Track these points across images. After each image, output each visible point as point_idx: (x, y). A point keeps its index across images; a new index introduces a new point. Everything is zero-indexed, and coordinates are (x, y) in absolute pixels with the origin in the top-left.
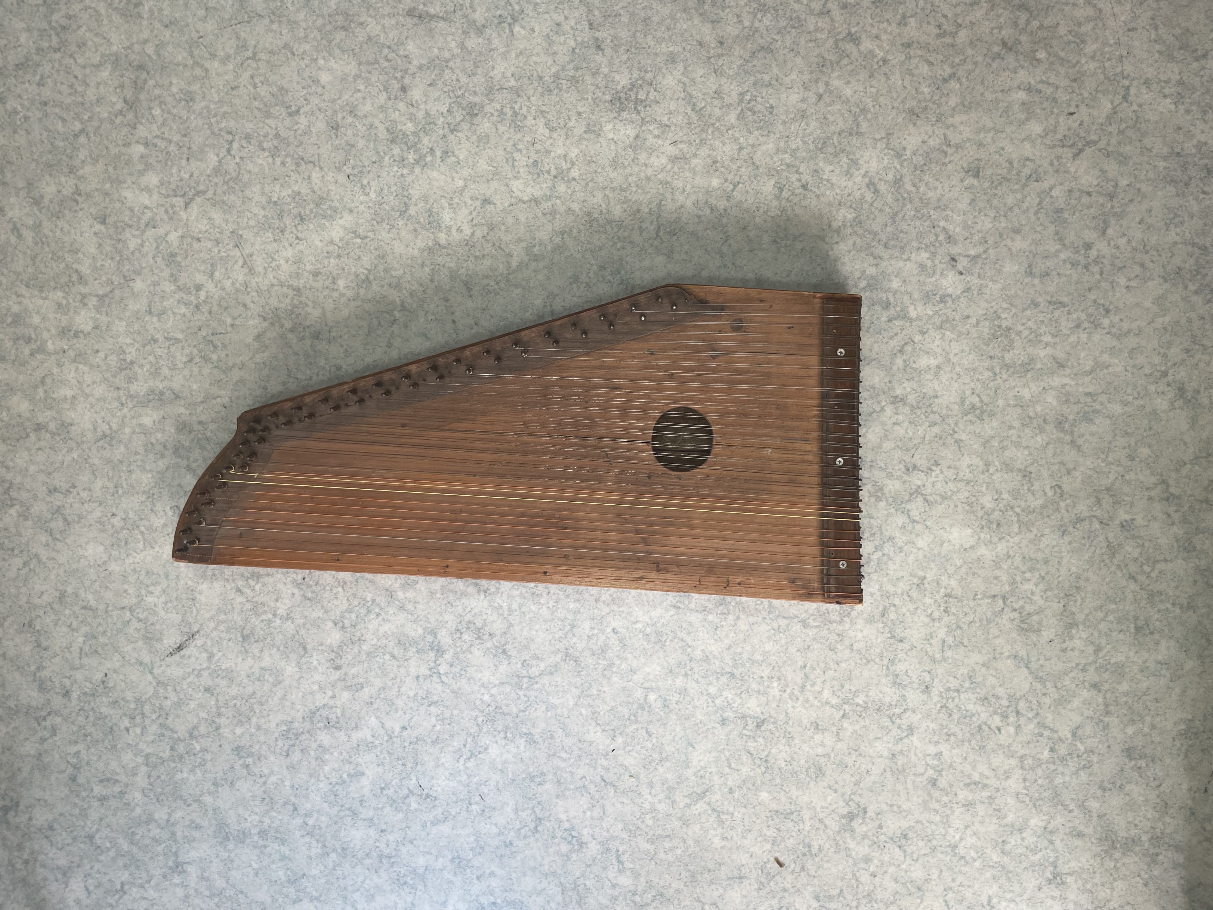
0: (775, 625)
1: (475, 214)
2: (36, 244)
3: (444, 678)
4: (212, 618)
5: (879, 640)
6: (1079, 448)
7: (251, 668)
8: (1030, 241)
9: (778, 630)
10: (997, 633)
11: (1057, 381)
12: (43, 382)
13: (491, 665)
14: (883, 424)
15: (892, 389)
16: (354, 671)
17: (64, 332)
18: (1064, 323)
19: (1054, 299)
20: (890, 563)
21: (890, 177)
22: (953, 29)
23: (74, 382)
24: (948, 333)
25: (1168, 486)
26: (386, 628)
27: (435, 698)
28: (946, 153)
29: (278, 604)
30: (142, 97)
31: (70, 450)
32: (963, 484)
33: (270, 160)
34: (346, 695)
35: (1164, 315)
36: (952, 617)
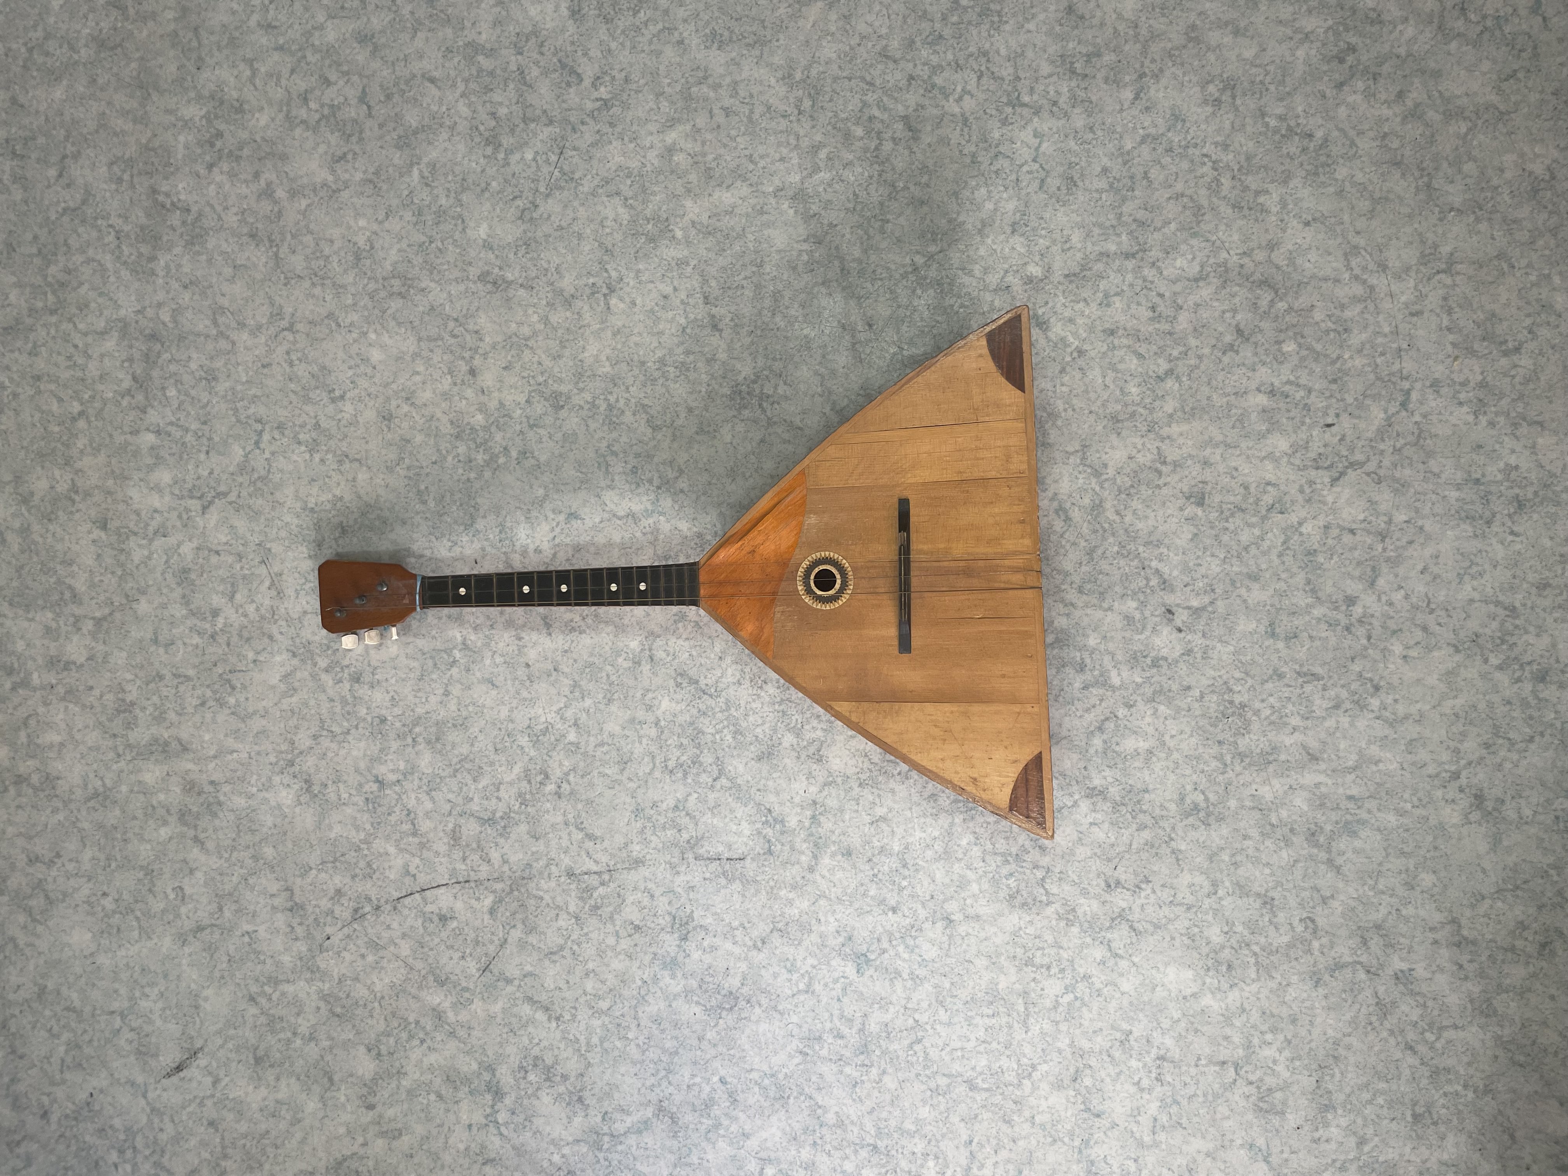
0: (933, 1085)
1: (558, 530)
2: (23, 552)
3: (503, 1129)
4: (219, 1032)
5: (1069, 1114)
6: (1338, 869)
7: (264, 1099)
8: (1271, 592)
9: (936, 1091)
10: (1227, 1113)
11: (1309, 778)
12: (25, 724)
13: (563, 1115)
14: (1076, 823)
15: (1089, 778)
16: (390, 1113)
17: (53, 663)
18: (1318, 702)
19: (1305, 669)
20: (1084, 1009)
21: (1087, 501)
22: (1170, 312)
23: (63, 726)
24: (1162, 708)
25: (1460, 926)
26: (432, 1058)
27: (493, 1155)
28: (1160, 473)
29: (300, 1020)
30: (155, 373)
31: (55, 811)
32: (1183, 909)
33: (307, 456)
34: (380, 1142)
35: (1456, 697)
36: (1166, 1088)
